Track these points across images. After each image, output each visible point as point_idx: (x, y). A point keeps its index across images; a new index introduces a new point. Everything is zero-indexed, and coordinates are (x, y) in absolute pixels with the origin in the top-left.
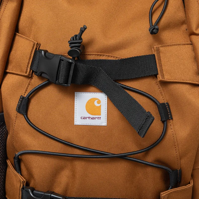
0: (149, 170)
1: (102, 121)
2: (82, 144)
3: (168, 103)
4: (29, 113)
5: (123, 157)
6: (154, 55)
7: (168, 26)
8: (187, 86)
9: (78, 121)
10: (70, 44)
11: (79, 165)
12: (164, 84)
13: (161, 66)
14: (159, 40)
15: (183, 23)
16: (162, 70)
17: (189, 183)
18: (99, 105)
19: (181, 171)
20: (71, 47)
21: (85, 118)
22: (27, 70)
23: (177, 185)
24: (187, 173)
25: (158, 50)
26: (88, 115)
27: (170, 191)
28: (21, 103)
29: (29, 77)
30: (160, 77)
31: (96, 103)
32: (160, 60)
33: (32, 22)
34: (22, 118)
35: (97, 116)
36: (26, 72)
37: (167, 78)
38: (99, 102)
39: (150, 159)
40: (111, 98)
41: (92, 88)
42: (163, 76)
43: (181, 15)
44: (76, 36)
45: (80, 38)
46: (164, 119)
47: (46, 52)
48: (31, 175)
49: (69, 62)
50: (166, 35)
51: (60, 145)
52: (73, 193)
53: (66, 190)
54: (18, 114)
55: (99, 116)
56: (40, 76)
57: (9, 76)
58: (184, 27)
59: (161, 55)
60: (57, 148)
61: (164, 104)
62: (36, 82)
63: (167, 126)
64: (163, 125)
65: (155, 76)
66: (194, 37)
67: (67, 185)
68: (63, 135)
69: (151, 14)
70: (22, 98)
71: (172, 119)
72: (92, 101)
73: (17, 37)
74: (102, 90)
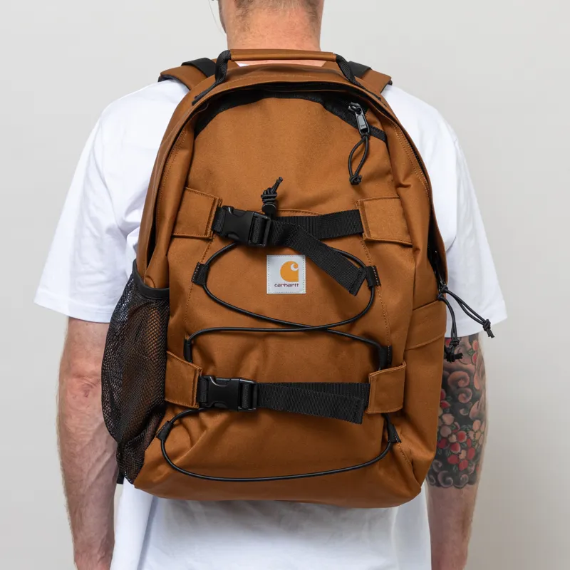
0: (356, 345)
1: (300, 288)
2: (277, 317)
3: (375, 267)
4: (208, 282)
5: (323, 331)
6: (358, 210)
7: (372, 177)
8: (396, 247)
9: (271, 289)
10: (263, 198)
11: (273, 343)
12: (370, 243)
13: (366, 223)
14: (361, 192)
15: (388, 173)
16: (367, 228)
17: (402, 364)
18: (296, 270)
19: (391, 347)
20: (265, 203)
21: (279, 286)
22: (207, 230)
23: (387, 365)
24: (399, 351)
25: (362, 204)
26: (283, 282)
27: (380, 372)
28: (198, 272)
29: (208, 240)
30: (365, 235)
31: (292, 268)
32: (365, 215)
33: (210, 174)
34: (200, 290)
35: (294, 283)
36: (206, 234)
37: (374, 236)
38: (296, 266)
39: (356, 332)
40: (310, 260)
41: (288, 250)
42: (369, 233)
43: (386, 163)
44: (270, 189)
45: (275, 193)
46: (371, 285)
47: (232, 209)
48: (208, 360)
49: (263, 218)
50: (370, 188)
51: (249, 319)
52: (263, 379)
53: (255, 376)
54: (194, 285)
55: (297, 283)
56: (224, 238)
57: (176, 241)
58: (390, 177)
59: (366, 210)
60: (245, 322)
61: (370, 267)
62: (217, 245)
63: (374, 296)
64: (369, 292)
65: (360, 234)
66: (401, 189)
67: (257, 369)
68: (252, 307)
69: (351, 162)
70: (200, 266)
71: (380, 285)
72: (288, 265)
73: (187, 193)
74: (299, 251)
